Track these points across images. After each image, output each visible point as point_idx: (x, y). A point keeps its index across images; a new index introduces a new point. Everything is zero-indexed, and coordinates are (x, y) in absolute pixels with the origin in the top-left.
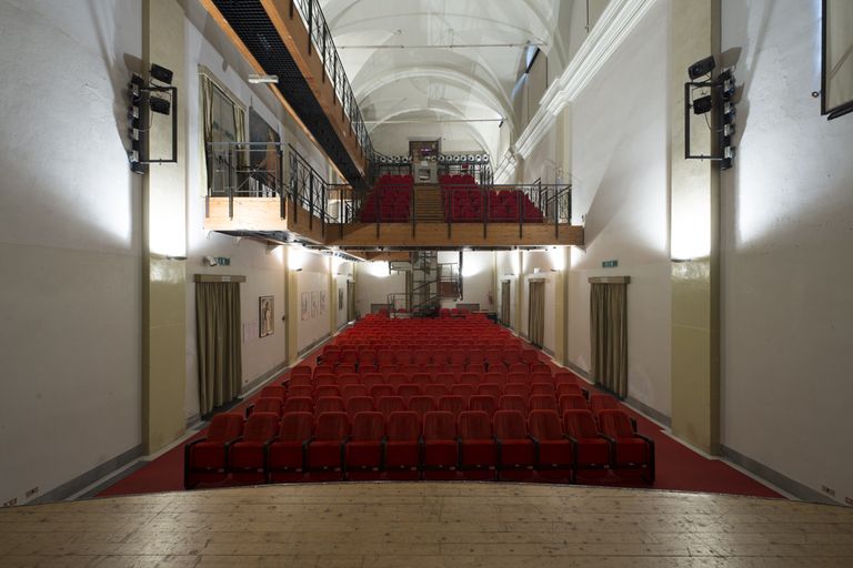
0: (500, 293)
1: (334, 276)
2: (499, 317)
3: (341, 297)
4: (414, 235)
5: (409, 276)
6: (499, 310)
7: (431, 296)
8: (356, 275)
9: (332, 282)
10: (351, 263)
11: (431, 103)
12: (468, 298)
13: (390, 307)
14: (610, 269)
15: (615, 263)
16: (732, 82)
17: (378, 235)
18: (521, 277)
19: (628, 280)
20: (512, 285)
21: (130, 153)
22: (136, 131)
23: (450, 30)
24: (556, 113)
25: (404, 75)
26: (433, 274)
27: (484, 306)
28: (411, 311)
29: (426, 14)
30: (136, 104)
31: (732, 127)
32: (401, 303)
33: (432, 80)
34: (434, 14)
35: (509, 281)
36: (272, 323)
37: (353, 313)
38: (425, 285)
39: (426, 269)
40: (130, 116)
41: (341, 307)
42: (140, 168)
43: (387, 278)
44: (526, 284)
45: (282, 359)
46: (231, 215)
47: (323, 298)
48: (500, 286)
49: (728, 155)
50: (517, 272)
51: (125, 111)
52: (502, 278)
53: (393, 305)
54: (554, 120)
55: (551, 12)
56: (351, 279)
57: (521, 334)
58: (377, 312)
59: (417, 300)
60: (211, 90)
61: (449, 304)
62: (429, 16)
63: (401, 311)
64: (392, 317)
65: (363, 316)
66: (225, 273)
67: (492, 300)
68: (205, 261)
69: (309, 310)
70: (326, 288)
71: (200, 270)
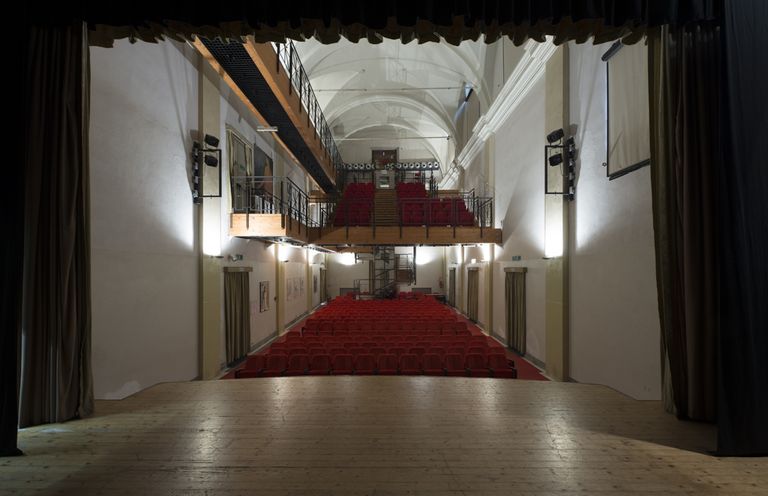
0: (448, 279)
1: (310, 265)
2: (448, 299)
3: (315, 282)
4: (374, 235)
5: (372, 264)
6: (448, 293)
7: (391, 281)
8: (328, 263)
9: (308, 269)
10: (323, 254)
11: (390, 120)
12: (421, 283)
13: (355, 291)
14: (516, 262)
15: (519, 258)
16: (573, 146)
17: (347, 236)
18: (463, 265)
19: (525, 270)
20: (457, 271)
21: (193, 192)
22: (197, 178)
23: (404, 70)
24: (484, 140)
25: (367, 100)
26: (392, 263)
27: (435, 290)
28: (373, 294)
29: (384, 58)
30: (196, 161)
31: (574, 174)
32: (365, 287)
33: (390, 104)
34: (390, 58)
35: (455, 269)
36: (268, 303)
37: (325, 296)
38: (385, 272)
39: (386, 259)
40: (193, 168)
41: (315, 290)
42: (198, 201)
43: (353, 266)
44: (467, 271)
45: (274, 329)
46: (248, 226)
47: (302, 283)
48: (448, 272)
49: (571, 192)
50: (460, 261)
51: (190, 165)
52: (450, 266)
53: (358, 289)
54: (483, 145)
55: (478, 65)
56: (323, 266)
57: (463, 313)
58: (345, 295)
59: (378, 285)
60: (234, 139)
61: (405, 288)
62: (387, 60)
63: (365, 293)
64: (357, 298)
65: (333, 298)
66: (240, 265)
67: (442, 285)
68: (229, 257)
69: (292, 291)
70: (304, 274)
71: (227, 264)
